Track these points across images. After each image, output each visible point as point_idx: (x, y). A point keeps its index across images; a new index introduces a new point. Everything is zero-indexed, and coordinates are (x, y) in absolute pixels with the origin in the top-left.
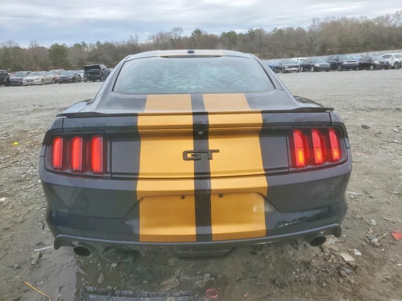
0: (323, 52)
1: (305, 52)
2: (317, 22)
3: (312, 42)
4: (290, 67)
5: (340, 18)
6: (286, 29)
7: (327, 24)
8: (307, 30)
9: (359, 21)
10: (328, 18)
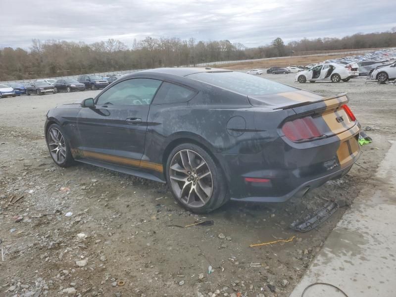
0: (53, 73)
1: (34, 74)
2: (38, 44)
3: (39, 63)
4: (45, 89)
5: (60, 41)
6: (3, 49)
7: (49, 46)
8: (29, 51)
9: (78, 45)
10: (49, 40)
